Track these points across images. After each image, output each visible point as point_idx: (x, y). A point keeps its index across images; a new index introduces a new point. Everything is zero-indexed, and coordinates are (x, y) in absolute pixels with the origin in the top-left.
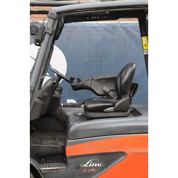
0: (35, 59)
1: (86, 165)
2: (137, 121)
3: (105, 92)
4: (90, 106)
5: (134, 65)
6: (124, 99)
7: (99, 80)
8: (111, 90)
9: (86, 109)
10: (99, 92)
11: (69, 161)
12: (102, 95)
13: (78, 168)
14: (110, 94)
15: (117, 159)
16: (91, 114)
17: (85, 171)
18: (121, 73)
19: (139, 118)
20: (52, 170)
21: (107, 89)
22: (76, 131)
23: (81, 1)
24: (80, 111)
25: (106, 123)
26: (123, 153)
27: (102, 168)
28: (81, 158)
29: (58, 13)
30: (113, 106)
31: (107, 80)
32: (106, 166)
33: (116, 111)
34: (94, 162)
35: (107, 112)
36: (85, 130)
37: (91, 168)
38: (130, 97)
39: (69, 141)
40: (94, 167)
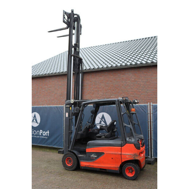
1: (92, 156)
2: (109, 142)
6: (108, 134)
11: (87, 154)
15: (101, 155)
20: (82, 156)
22: (89, 144)
26: (103, 153)
29: (84, 104)
32: (98, 157)
34: (94, 155)
35: (102, 138)
36: (92, 144)
39: (87, 147)
40: (94, 157)
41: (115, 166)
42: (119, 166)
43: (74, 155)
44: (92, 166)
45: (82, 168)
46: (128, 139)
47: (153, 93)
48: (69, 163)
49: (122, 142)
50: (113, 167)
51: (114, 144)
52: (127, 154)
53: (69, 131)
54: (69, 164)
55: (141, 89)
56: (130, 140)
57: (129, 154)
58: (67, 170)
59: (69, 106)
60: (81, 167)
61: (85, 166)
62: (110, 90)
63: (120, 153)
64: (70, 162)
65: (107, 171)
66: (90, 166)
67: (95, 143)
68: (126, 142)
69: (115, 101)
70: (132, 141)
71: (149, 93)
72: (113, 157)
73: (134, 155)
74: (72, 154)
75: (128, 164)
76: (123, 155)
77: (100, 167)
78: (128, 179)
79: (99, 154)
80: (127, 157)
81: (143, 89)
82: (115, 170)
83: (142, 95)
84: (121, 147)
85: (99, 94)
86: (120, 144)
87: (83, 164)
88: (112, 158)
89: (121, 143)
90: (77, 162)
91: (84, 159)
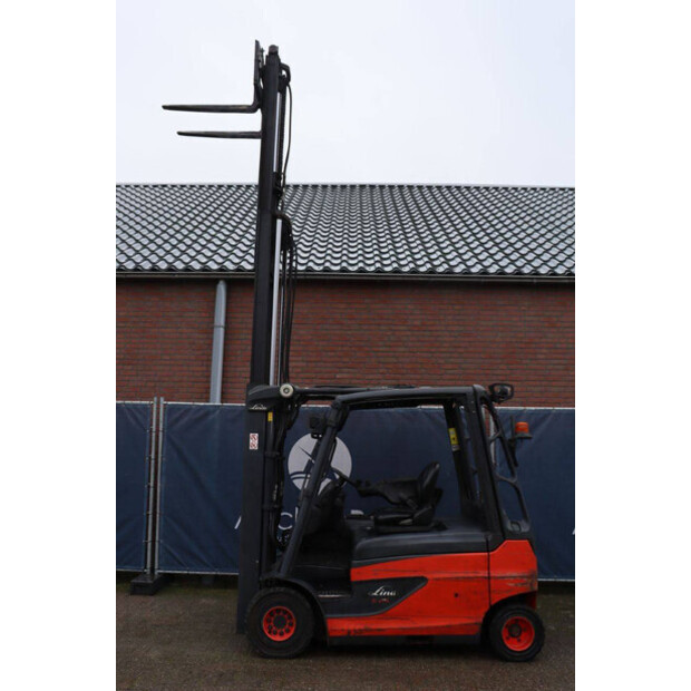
0: (310, 453)
1: (375, 594)
3: (400, 499)
4: (381, 517)
5: (438, 466)
6: (425, 509)
7: (395, 483)
8: (410, 498)
9: (377, 522)
10: (393, 499)
11: (355, 588)
12: (397, 504)
13: (366, 596)
14: (408, 502)
15: (416, 586)
16: (382, 528)
17: (374, 601)
18: (422, 475)
19: (444, 534)
20: (333, 598)
21: (403, 495)
22: (364, 549)
23: (371, 388)
24: (369, 525)
26: (423, 579)
27: (396, 598)
28: (369, 584)
29: (344, 402)
30: (411, 517)
31: (404, 485)
32: (402, 596)
33: (415, 523)
34: (386, 590)
35: (404, 525)
36: (376, 548)
37: (383, 597)
38: (433, 506)
39: (354, 562)
40: (386, 596)
41: (466, 620)
42: (481, 620)
43: (299, 595)
45: (336, 643)
46: (509, 526)
48: (274, 629)
49: (490, 538)
50: (460, 625)
51: (458, 543)
52: (508, 574)
55: (444, 355)
56: (516, 528)
57: (515, 574)
59: (264, 408)
60: (331, 638)
61: (349, 632)
62: (333, 354)
63: (486, 575)
64: (278, 626)
65: (435, 642)
66: (367, 630)
68: (505, 535)
70: (523, 530)
72: (458, 592)
73: (531, 577)
74: (293, 592)
75: (513, 610)
76: (496, 578)
77: (411, 629)
78: (512, 661)
79: (404, 585)
80: (511, 585)
82: (467, 636)
84: (488, 551)
86: (482, 543)
87: (340, 625)
88: (456, 595)
89: (484, 540)
90: (313, 623)
91: (341, 609)
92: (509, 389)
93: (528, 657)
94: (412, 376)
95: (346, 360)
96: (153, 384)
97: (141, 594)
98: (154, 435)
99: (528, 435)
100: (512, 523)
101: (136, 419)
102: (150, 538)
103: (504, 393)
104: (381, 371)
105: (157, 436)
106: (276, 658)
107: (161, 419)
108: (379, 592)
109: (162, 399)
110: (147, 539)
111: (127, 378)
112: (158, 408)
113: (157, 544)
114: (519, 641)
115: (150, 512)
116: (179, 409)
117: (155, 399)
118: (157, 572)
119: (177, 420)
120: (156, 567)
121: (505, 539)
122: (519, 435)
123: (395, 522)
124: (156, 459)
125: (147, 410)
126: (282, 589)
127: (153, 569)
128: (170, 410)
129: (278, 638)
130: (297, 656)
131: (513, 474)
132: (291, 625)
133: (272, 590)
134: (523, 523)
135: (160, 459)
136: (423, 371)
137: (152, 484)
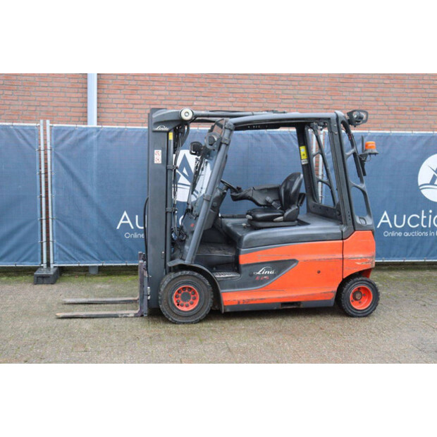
1: (259, 273)
2: (307, 229)
5: (302, 175)
6: (292, 209)
7: (261, 190)
8: (274, 201)
11: (243, 269)
12: (264, 206)
13: (251, 275)
14: (273, 204)
15: (289, 266)
16: (260, 224)
17: (258, 278)
20: (227, 277)
21: (269, 199)
22: (250, 240)
23: (255, 113)
25: (279, 232)
26: (294, 261)
27: (274, 276)
28: (254, 266)
29: (235, 124)
30: (283, 215)
31: (270, 190)
32: (278, 274)
33: (285, 220)
34: (267, 270)
35: (276, 222)
36: (259, 239)
37: (264, 275)
38: (298, 206)
39: (242, 250)
40: (267, 275)
41: (325, 290)
42: (336, 289)
43: (201, 276)
44: (262, 299)
45: (228, 310)
46: (358, 221)
47: (311, 101)
48: (181, 302)
49: (344, 230)
50: (321, 293)
51: (321, 234)
52: (356, 256)
53: (166, 207)
54: (182, 306)
55: (281, 87)
56: (363, 222)
57: (361, 256)
58: (179, 323)
60: (225, 306)
61: (239, 302)
63: (341, 257)
64: (184, 300)
65: (301, 306)
66: (252, 300)
67: (265, 236)
68: (355, 227)
69: (329, 119)
70: (368, 223)
71: (301, 101)
72: (319, 269)
73: (372, 257)
74: (196, 274)
75: (358, 281)
76: (349, 259)
77: (284, 298)
78: (356, 317)
79: (280, 266)
80: (358, 263)
81: (285, 87)
82: (325, 301)
83: (282, 105)
84: (342, 239)
85: (157, 93)
86: (338, 234)
87: (232, 298)
88: (319, 272)
89: (340, 231)
90: (212, 296)
91: (233, 285)
92: (364, 115)
93: (366, 314)
94: (255, 104)
95: (202, 89)
96: (33, 108)
97: (43, 283)
98: (42, 153)
99: (375, 151)
100: (360, 218)
101: (25, 139)
102: (44, 239)
103: (361, 118)
104: (230, 99)
105: (46, 154)
106: (184, 323)
107: (48, 139)
108: (262, 271)
109: (48, 121)
110: (42, 240)
111: (8, 102)
112: (45, 130)
113: (51, 243)
114: (360, 303)
115: (44, 217)
116: (64, 130)
117: (42, 121)
118: (52, 266)
119: (63, 140)
120: (51, 261)
121: (355, 230)
122: (369, 151)
123: (270, 219)
124: (46, 173)
125: (34, 132)
126: (188, 272)
127: (48, 264)
128: (56, 132)
129: (185, 309)
130: (200, 321)
131: (362, 181)
132: (195, 299)
133: (180, 273)
134: (367, 218)
135: (49, 174)
136: (265, 100)
137: (43, 195)
